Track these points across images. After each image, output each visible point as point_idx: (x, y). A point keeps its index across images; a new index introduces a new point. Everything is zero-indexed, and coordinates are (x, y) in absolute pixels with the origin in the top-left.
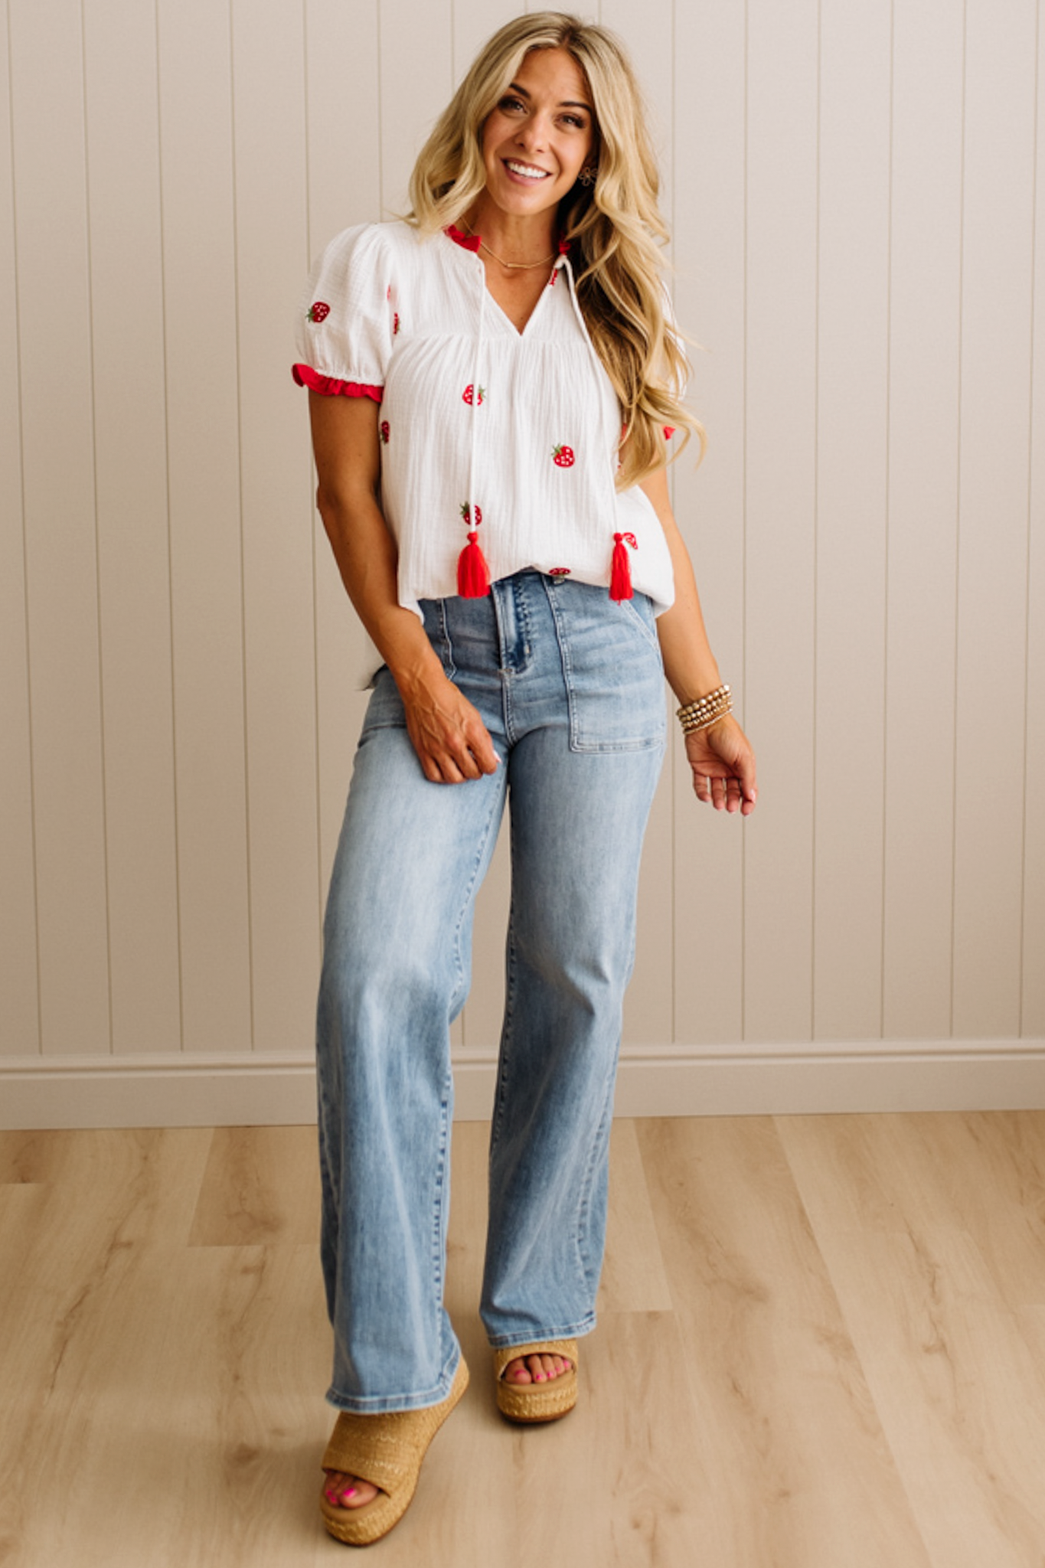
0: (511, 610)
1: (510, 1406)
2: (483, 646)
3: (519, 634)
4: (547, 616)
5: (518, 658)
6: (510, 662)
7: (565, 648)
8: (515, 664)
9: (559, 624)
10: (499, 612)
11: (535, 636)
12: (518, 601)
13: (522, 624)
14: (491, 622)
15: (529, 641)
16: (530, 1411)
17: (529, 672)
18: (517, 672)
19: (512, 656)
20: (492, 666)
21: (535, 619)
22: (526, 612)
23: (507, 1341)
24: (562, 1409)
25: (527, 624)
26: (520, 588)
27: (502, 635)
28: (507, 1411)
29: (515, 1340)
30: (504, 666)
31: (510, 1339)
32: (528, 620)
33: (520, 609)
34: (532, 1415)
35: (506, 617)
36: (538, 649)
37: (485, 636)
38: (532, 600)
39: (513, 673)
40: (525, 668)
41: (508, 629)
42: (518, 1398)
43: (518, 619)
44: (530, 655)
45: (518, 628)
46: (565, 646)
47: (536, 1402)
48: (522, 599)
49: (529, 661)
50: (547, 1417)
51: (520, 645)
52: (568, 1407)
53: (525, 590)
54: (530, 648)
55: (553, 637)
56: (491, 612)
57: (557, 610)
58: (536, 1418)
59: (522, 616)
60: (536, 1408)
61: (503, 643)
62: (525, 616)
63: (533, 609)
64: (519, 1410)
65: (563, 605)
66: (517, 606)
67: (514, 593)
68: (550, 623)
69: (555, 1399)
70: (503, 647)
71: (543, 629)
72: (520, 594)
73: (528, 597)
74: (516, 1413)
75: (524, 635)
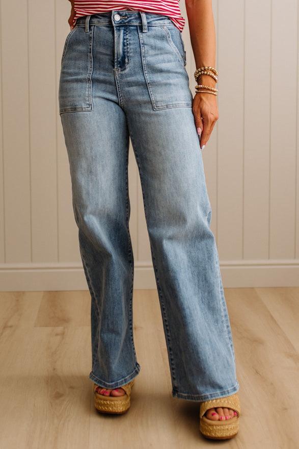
0: (121, 41)
1: (205, 430)
2: (107, 57)
3: (124, 52)
4: (137, 46)
5: (122, 64)
6: (119, 66)
7: (144, 62)
8: (120, 67)
9: (143, 51)
10: (116, 41)
11: (131, 54)
12: (125, 37)
13: (126, 48)
14: (111, 45)
15: (128, 57)
16: (215, 434)
17: (127, 71)
18: (121, 71)
19: (119, 63)
20: (110, 67)
21: (131, 47)
22: (128, 43)
23: (208, 397)
24: (231, 434)
25: (128, 48)
26: (127, 32)
27: (116, 52)
28: (204, 433)
29: (212, 397)
30: (116, 67)
31: (209, 396)
32: (128, 46)
33: (125, 41)
34: (216, 436)
35: (119, 43)
36: (132, 61)
37: (109, 52)
38: (132, 38)
39: (120, 71)
40: (125, 69)
41: (119, 49)
42: (210, 427)
43: (124, 45)
44: (128, 63)
45: (123, 49)
46: (145, 61)
47: (219, 429)
48: (127, 37)
49: (127, 66)
50: (224, 437)
51: (124, 57)
52: (234, 434)
53: (129, 33)
54: (128, 59)
55: (139, 56)
56: (112, 41)
57: (142, 44)
58: (219, 437)
59: (126, 44)
60: (218, 432)
61: (116, 55)
62: (127, 44)
63: (131, 42)
64: (210, 432)
65: (146, 42)
66: (124, 39)
67: (124, 33)
68: (138, 49)
69: (228, 429)
70: (116, 57)
71: (135, 52)
72: (127, 34)
73: (130, 36)
74: (209, 434)
75: (126, 53)
